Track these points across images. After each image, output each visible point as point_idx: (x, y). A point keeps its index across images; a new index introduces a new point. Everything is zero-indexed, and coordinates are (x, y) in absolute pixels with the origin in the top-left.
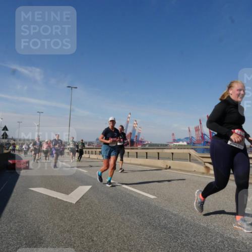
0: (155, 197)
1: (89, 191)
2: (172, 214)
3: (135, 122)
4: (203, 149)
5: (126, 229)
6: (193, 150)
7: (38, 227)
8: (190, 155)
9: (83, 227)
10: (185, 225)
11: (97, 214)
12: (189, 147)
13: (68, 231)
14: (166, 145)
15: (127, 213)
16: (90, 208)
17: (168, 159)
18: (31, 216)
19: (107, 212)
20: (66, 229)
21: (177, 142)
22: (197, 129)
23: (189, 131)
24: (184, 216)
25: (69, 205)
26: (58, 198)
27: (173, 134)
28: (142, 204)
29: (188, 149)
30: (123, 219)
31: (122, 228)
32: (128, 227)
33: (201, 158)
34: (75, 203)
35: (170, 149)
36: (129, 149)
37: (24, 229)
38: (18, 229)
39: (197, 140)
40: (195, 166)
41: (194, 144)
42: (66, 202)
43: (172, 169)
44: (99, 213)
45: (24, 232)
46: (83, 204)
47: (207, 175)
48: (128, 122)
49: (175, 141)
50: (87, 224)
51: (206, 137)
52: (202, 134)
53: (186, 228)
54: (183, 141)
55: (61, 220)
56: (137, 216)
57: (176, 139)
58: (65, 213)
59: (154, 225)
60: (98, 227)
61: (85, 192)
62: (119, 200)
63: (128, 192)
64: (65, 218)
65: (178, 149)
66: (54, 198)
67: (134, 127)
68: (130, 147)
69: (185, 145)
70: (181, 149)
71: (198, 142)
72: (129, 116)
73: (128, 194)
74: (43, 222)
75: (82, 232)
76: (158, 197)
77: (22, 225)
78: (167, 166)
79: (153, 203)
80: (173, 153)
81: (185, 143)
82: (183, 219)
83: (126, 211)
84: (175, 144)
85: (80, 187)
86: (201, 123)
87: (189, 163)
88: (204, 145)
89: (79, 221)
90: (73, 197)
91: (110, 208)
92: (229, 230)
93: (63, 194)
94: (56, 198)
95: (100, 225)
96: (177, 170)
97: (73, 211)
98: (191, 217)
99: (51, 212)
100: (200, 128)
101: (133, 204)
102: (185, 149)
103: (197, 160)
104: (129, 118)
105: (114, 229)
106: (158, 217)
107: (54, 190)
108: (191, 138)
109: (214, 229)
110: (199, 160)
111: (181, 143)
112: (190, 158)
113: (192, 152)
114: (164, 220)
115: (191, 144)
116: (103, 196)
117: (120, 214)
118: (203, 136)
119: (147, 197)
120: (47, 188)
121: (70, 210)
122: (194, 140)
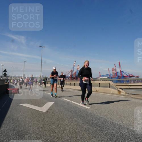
0: (90, 108)
1: (53, 105)
2: (100, 117)
3: (78, 66)
4: (117, 80)
5: (74, 126)
6: (111, 81)
7: (25, 126)
8: (109, 84)
9: (50, 125)
10: (107, 123)
11: (58, 118)
12: (108, 79)
13: (42, 128)
14: (96, 79)
15: (74, 117)
16: (54, 114)
17: (97, 86)
18: (21, 120)
19: (63, 117)
20: (41, 127)
21: (102, 77)
22: (113, 70)
23: (109, 70)
24: (107, 118)
25: (42, 113)
26: (36, 109)
27: (100, 73)
28: (83, 112)
29: (108, 80)
30: (72, 120)
31: (72, 125)
32: (75, 125)
33: (116, 86)
34: (45, 112)
35: (98, 81)
36: (75, 81)
37: (17, 127)
38: (14, 127)
39: (113, 76)
40: (112, 90)
41: (112, 78)
42: (40, 111)
43: (99, 92)
44: (59, 117)
45: (17, 129)
46: (50, 113)
47: (119, 95)
48: (74, 66)
49: (101, 76)
50: (52, 123)
51: (118, 74)
52: (116, 72)
53: (108, 125)
54: (105, 76)
55: (38, 121)
56: (80, 119)
57: (101, 75)
58: (40, 118)
59: (90, 123)
60: (58, 125)
61: (51, 106)
62: (70, 110)
63: (75, 105)
64: (40, 121)
65: (103, 81)
66: (33, 109)
67: (77, 69)
68: (75, 80)
69: (106, 79)
70: (104, 81)
71: (114, 77)
72: (75, 62)
73: (75, 106)
74: (28, 123)
75: (50, 128)
76: (92, 108)
77: (16, 124)
78: (96, 90)
79: (89, 111)
80: (99, 83)
81: (107, 78)
82: (106, 120)
83: (74, 116)
84: (101, 78)
85: (48, 103)
86: (115, 66)
87: (109, 88)
88: (117, 78)
89: (48, 122)
90: (44, 109)
91: (65, 114)
92: (132, 125)
93: (38, 107)
94: (35, 109)
95: (59, 124)
96: (102, 92)
97: (44, 116)
98: (110, 119)
99: (32, 117)
100: (115, 69)
101: (78, 112)
102: (106, 80)
103: (113, 87)
104: (75, 64)
105: (67, 126)
106: (92, 119)
107: (33, 105)
108: (110, 75)
109: (123, 125)
110: (115, 87)
111: (104, 77)
112: (110, 86)
113: (111, 82)
114: (95, 121)
115: (110, 78)
116: (61, 108)
117: (71, 117)
118: (117, 73)
119: (85, 108)
120: (29, 104)
121: (42, 116)
122: (111, 76)
